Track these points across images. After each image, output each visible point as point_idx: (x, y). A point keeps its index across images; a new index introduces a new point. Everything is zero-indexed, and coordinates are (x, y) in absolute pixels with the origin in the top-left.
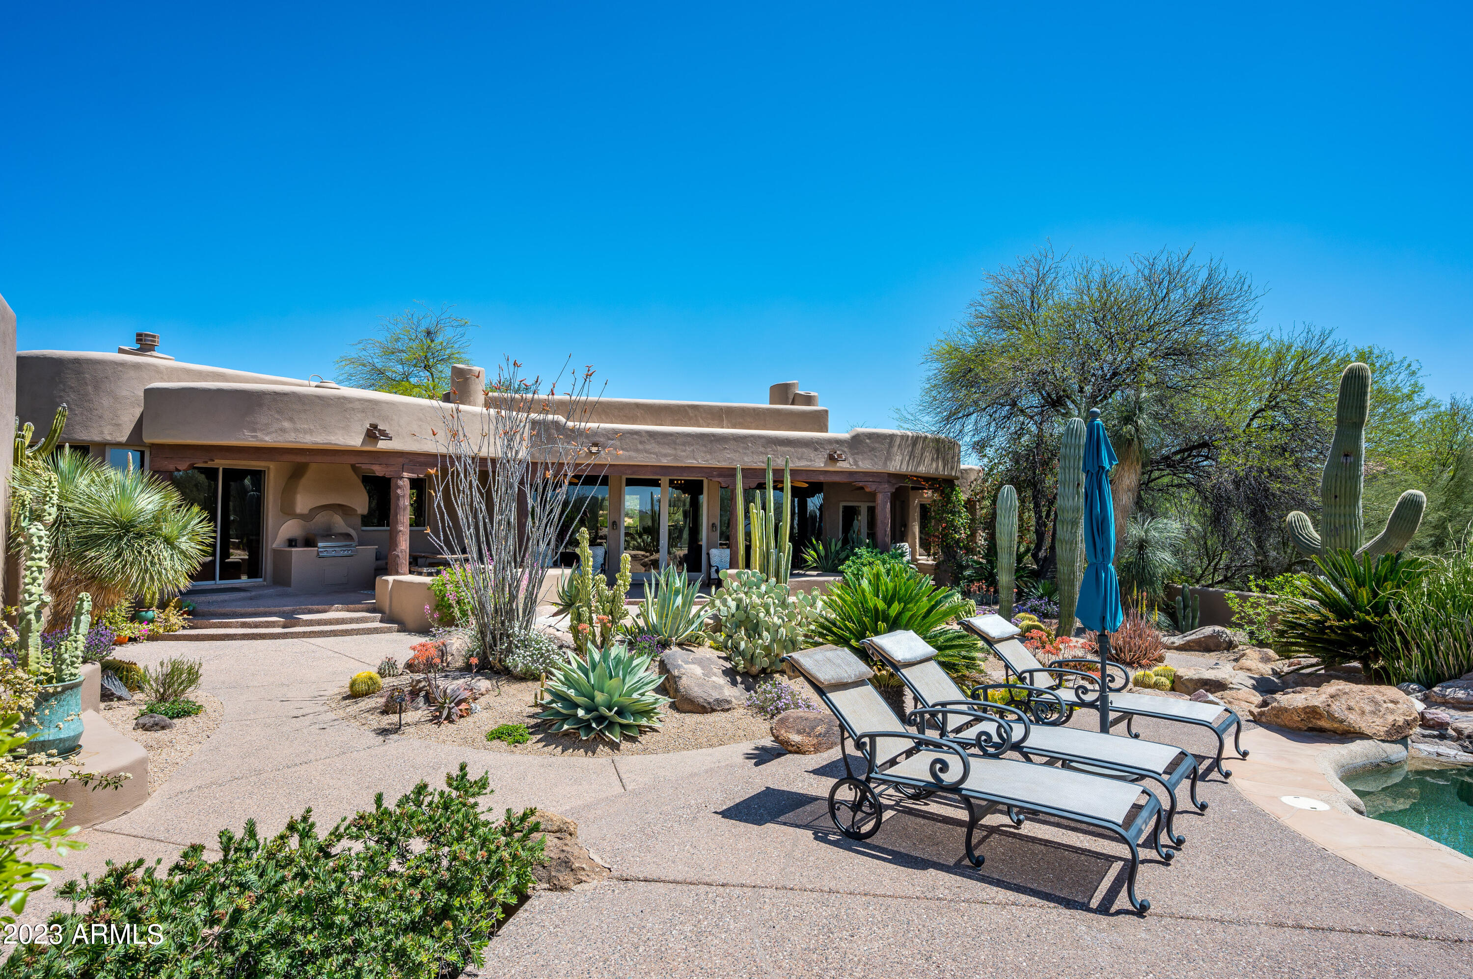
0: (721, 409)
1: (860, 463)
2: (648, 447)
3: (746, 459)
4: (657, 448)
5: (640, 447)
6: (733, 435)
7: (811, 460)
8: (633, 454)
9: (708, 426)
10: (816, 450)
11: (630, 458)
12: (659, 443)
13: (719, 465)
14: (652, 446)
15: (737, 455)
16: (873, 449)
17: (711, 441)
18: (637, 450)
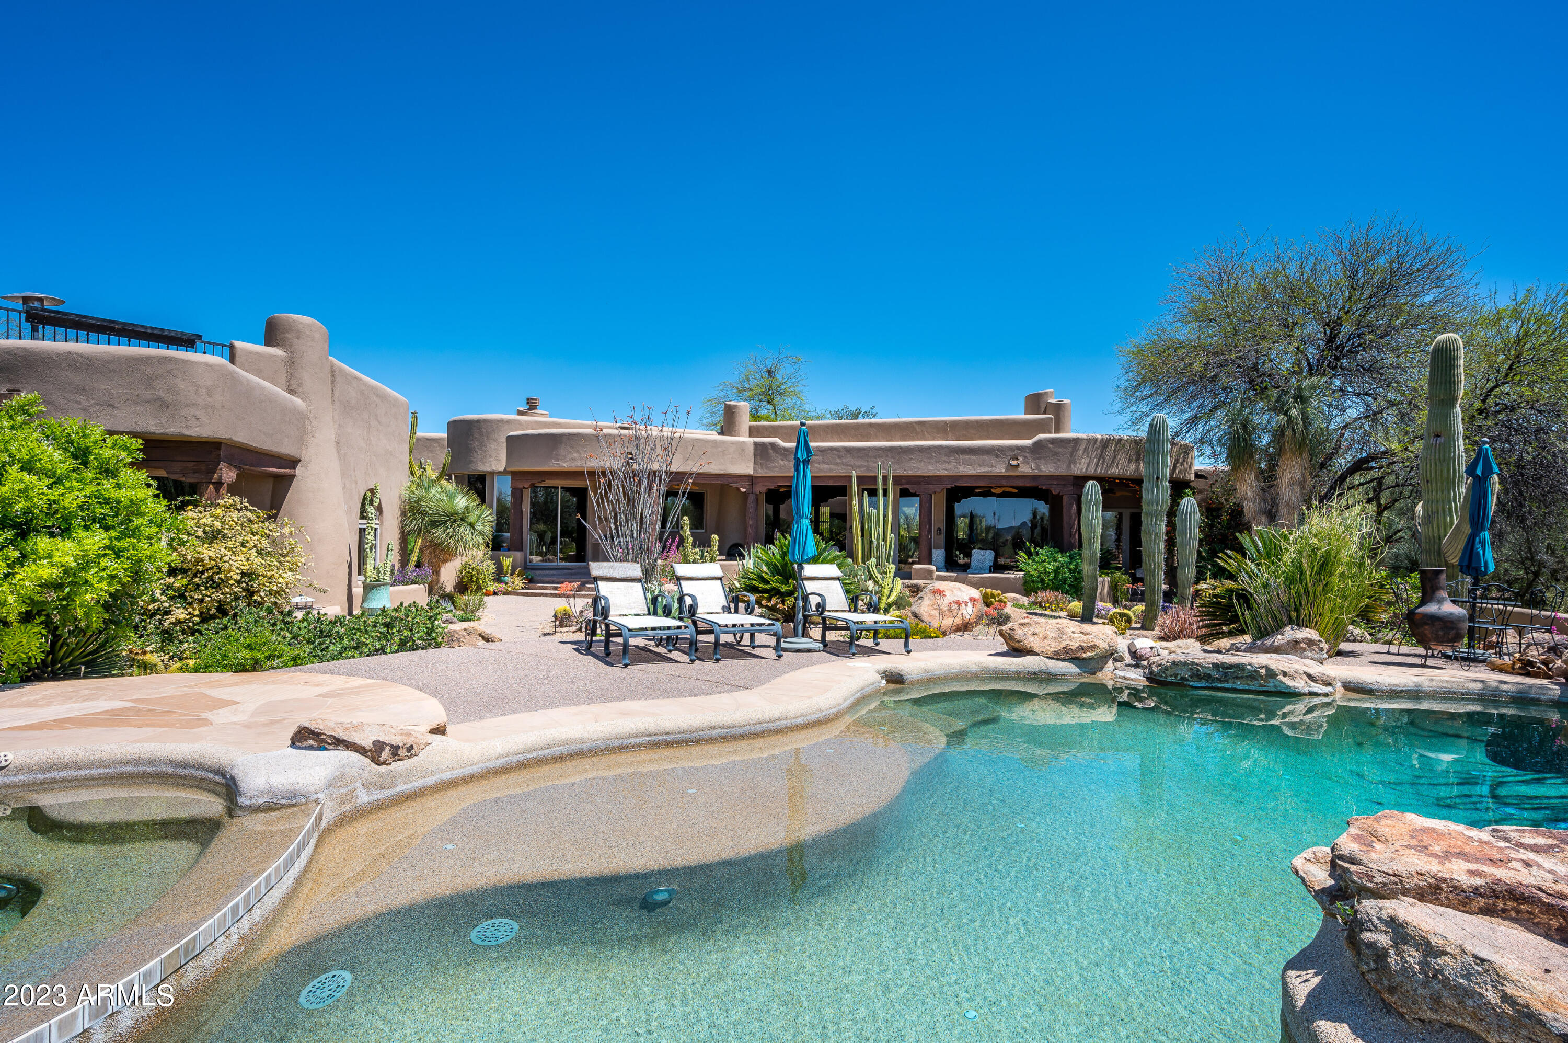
0: (945, 423)
1: (1042, 467)
2: (845, 460)
3: (930, 467)
4: (852, 461)
5: (839, 460)
6: (918, 446)
7: (992, 467)
8: (832, 467)
9: (933, 440)
10: (997, 456)
11: (830, 470)
12: (854, 457)
13: (906, 473)
14: (849, 460)
15: (922, 464)
16: (1056, 454)
17: (899, 453)
18: (837, 464)
